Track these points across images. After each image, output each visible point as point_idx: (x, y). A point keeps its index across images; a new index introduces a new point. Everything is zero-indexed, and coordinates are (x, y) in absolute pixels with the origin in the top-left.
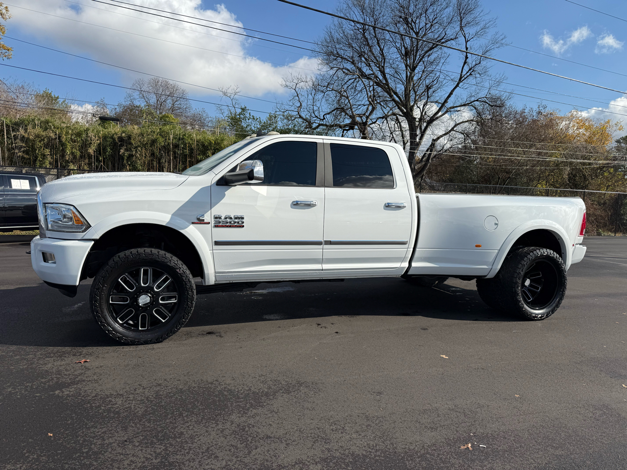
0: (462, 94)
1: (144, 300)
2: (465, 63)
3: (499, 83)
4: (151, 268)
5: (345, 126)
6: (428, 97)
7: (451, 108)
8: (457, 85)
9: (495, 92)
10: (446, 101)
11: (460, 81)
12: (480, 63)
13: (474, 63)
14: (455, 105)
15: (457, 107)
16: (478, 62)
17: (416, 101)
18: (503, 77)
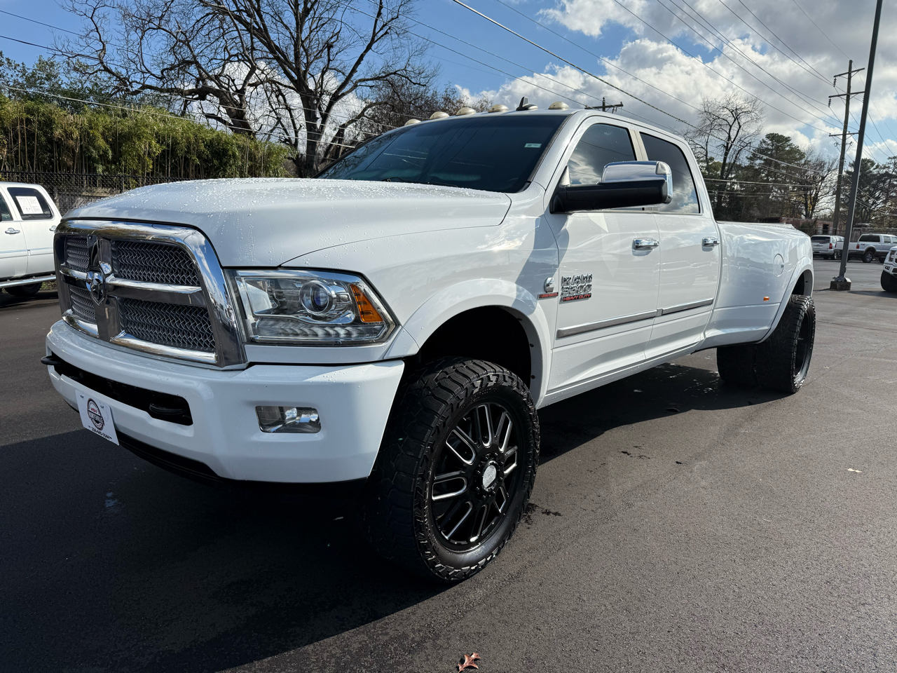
0: (375, 63)
1: (489, 475)
2: (379, 14)
3: (421, 52)
4: (489, 404)
5: (191, 92)
6: (329, 60)
7: (360, 81)
8: (369, 47)
9: (417, 63)
10: (354, 70)
11: (373, 41)
12: (398, 17)
13: (390, 17)
14: (367, 78)
15: (368, 80)
16: (396, 15)
17: (308, 65)
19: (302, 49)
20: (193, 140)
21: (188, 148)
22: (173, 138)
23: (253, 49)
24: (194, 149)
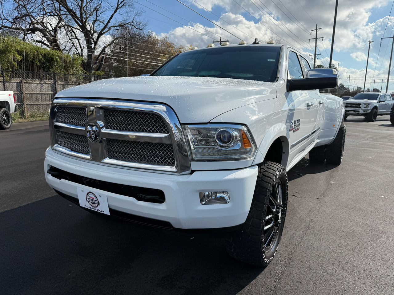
0: (118, 18)
3: (140, 14)
6: (97, 17)
7: (112, 27)
8: (115, 11)
9: (138, 19)
10: (109, 22)
11: (117, 9)
14: (115, 25)
15: (115, 26)
17: (87, 18)
18: (142, 11)
19: (83, 12)
20: (36, 53)
21: (34, 57)
22: (25, 52)
23: (60, 10)
24: (36, 58)
